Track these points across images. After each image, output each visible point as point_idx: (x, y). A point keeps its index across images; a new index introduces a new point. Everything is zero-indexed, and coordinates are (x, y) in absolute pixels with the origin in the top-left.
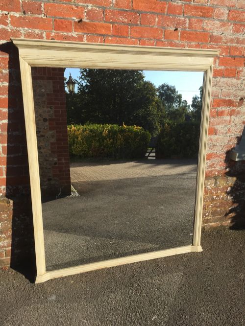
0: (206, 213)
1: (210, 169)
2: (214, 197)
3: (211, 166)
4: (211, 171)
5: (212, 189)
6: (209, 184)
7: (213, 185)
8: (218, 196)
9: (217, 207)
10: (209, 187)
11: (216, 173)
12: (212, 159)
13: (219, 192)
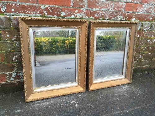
0: (140, 56)
1: (146, 13)
2: (149, 40)
3: (148, 10)
4: (147, 16)
5: (148, 32)
6: (146, 26)
7: (149, 29)
8: (151, 40)
9: (149, 51)
10: (145, 29)
11: (151, 19)
12: (149, 2)
13: (153, 36)
